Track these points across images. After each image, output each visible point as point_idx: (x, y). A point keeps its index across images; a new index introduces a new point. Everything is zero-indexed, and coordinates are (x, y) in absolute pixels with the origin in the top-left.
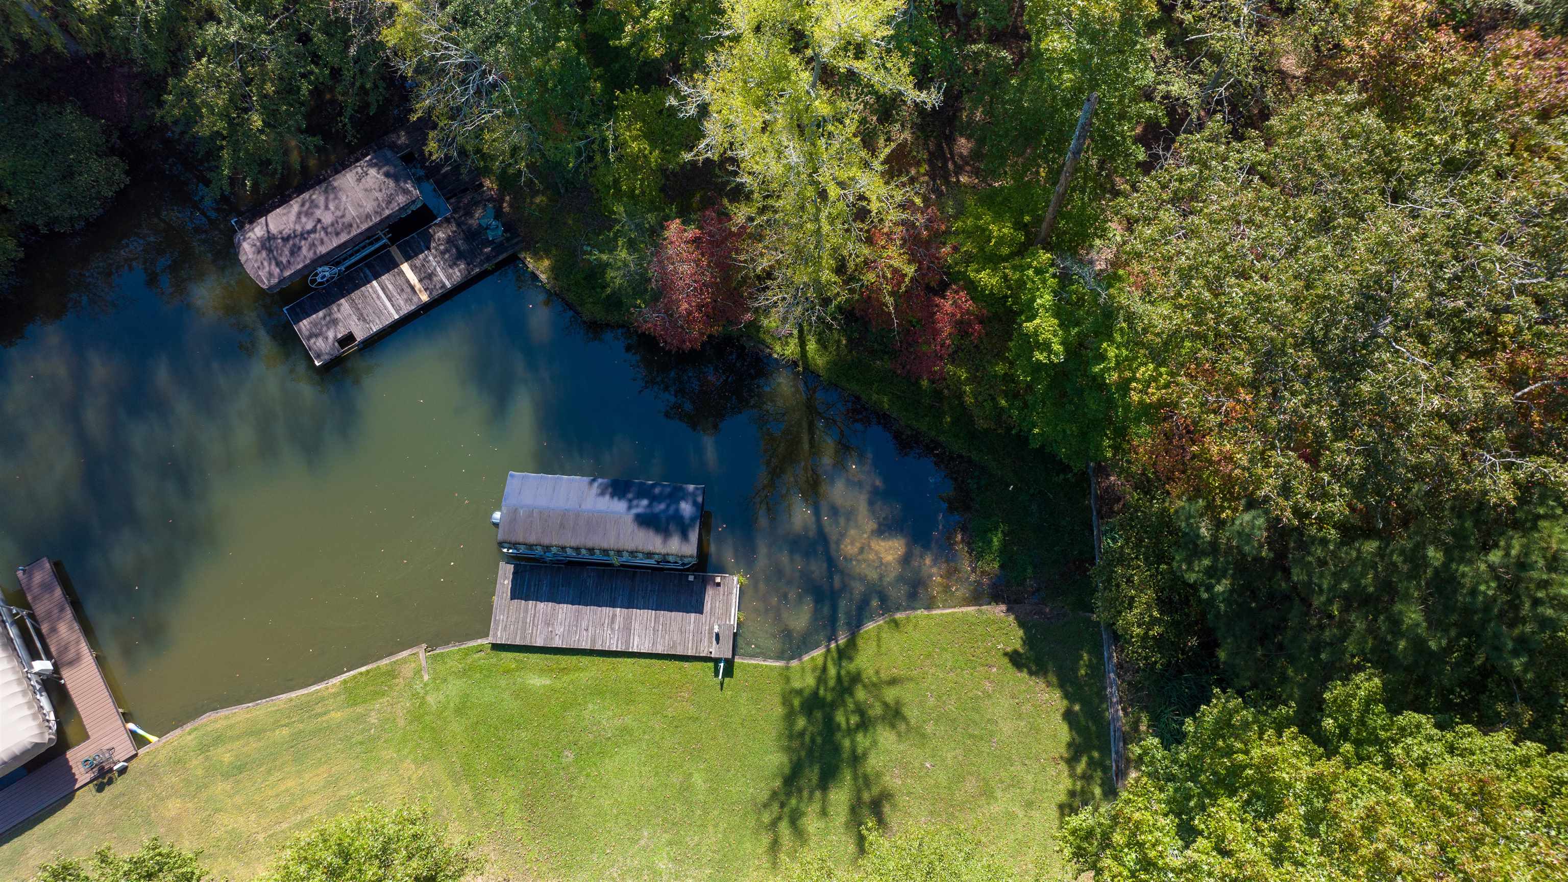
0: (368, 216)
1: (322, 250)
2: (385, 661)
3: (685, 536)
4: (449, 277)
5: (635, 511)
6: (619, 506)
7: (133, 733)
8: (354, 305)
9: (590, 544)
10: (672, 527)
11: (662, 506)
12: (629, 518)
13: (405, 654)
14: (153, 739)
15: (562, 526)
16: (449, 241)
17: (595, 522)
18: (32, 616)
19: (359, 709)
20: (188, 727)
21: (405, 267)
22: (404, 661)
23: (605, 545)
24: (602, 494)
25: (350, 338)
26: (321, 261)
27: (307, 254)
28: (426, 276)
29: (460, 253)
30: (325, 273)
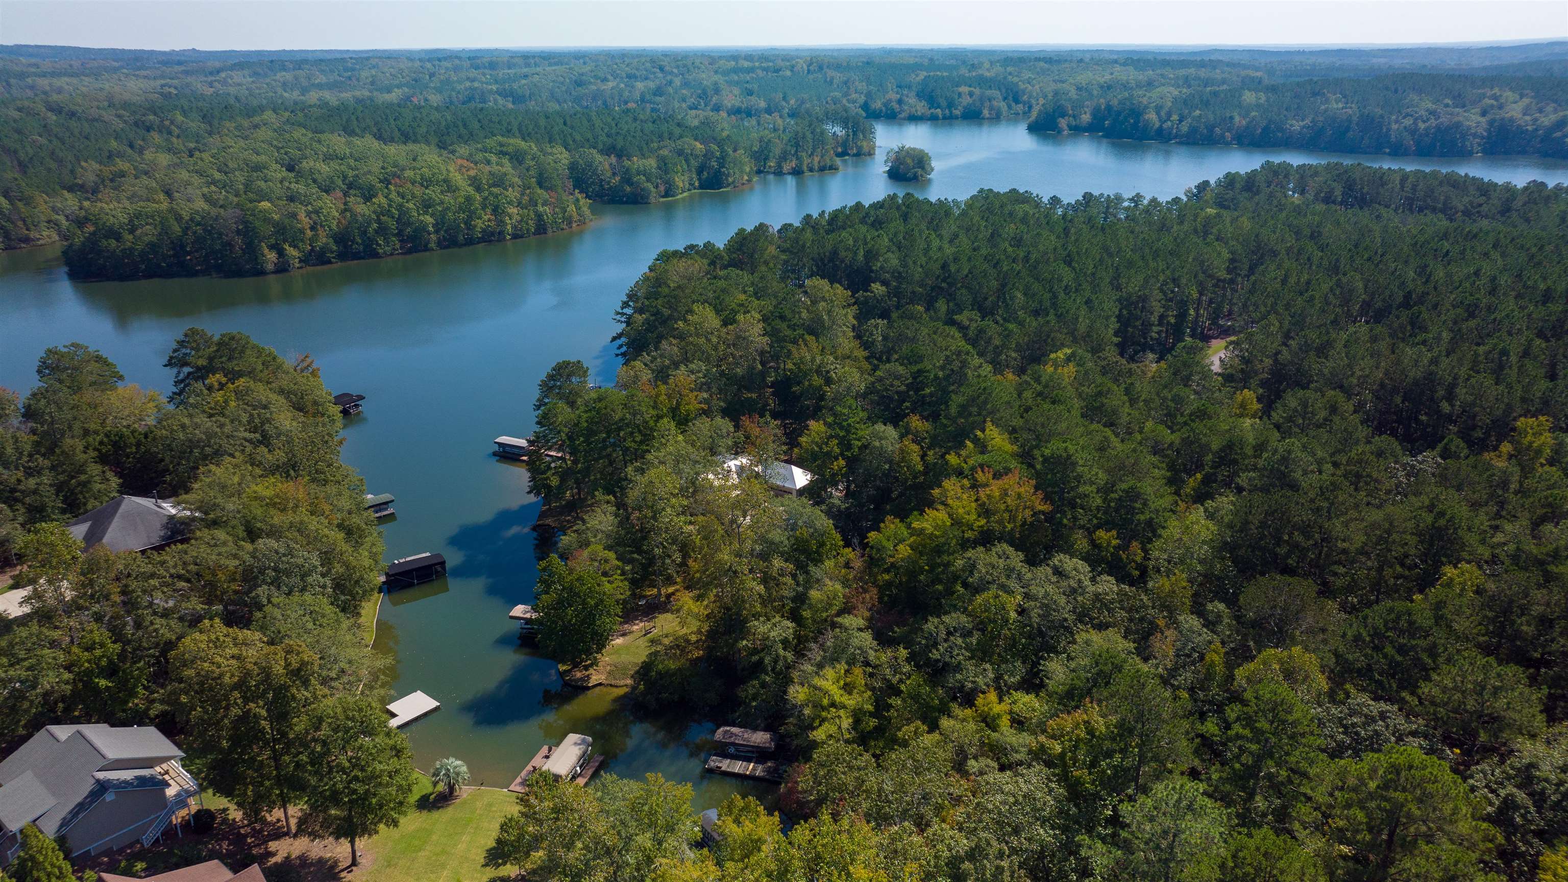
0: (755, 743)
1: (736, 741)
4: (759, 773)
8: (730, 762)
16: (770, 767)
18: (588, 764)
21: (752, 764)
25: (720, 768)
26: (734, 744)
27: (732, 740)
28: (754, 769)
29: (768, 771)
30: (732, 750)
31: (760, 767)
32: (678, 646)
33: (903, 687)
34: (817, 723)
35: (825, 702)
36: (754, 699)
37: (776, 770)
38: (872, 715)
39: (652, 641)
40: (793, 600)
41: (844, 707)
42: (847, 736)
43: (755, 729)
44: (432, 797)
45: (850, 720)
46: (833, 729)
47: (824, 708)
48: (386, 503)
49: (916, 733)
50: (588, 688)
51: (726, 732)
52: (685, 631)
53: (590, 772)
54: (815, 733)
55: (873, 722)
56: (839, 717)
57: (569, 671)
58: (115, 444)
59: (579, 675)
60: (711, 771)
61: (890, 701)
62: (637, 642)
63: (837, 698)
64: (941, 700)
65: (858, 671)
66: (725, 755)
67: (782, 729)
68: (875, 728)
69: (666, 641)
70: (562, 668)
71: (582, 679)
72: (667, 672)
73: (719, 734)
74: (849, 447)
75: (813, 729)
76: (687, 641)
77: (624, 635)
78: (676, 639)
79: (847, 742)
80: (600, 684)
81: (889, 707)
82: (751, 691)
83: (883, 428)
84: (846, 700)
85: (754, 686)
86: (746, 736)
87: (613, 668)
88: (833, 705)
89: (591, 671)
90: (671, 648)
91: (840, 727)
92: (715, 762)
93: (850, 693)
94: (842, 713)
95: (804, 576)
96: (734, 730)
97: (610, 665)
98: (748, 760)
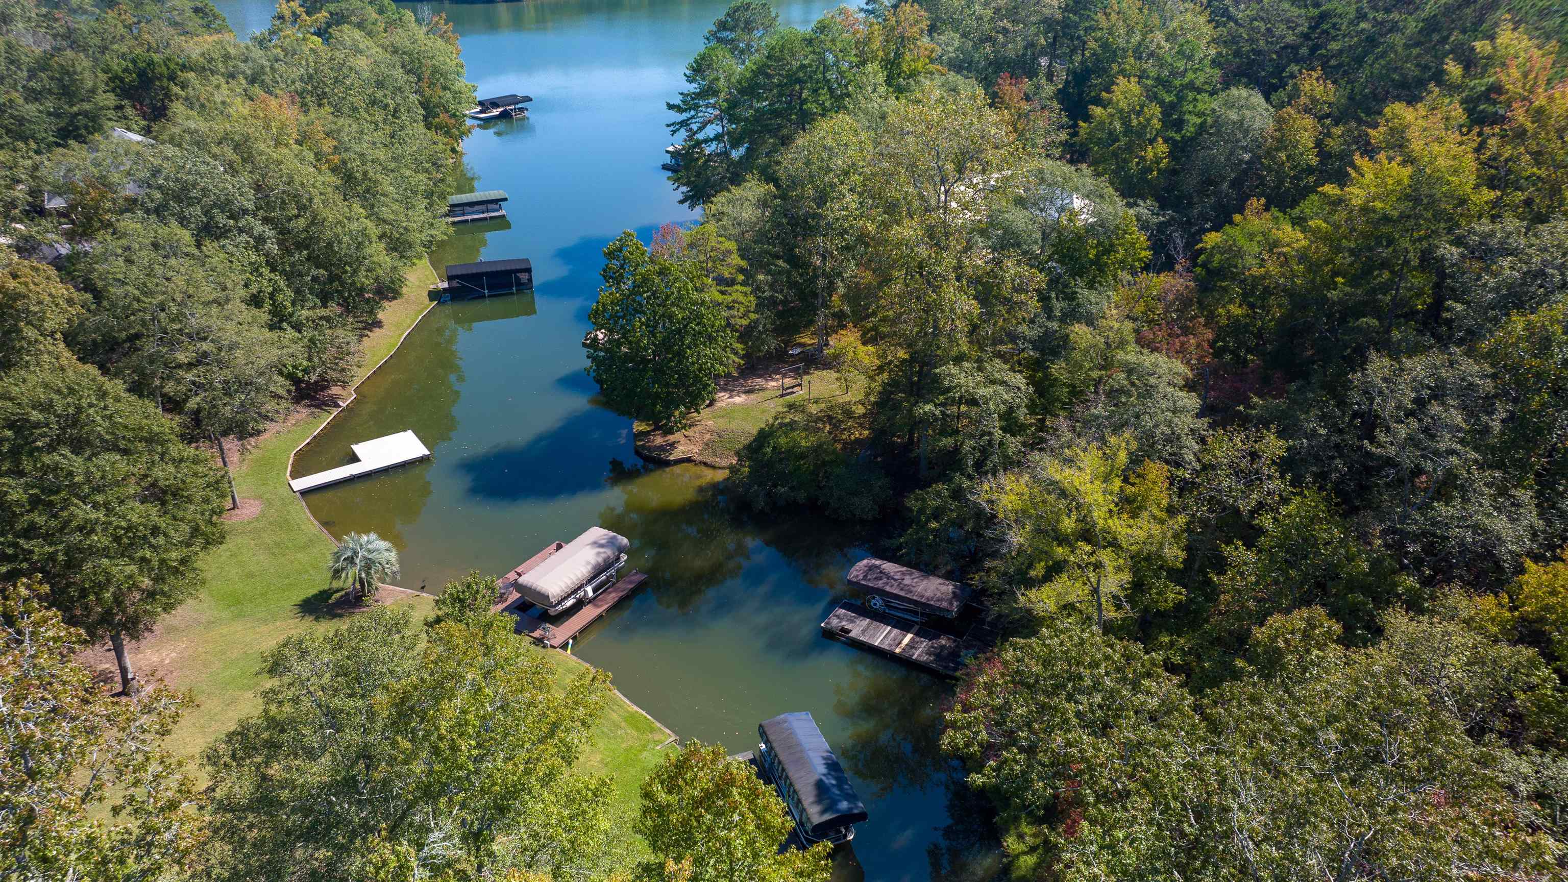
0: (923, 596)
1: (888, 589)
2: (659, 725)
3: (823, 812)
4: (919, 655)
5: (824, 778)
6: (822, 769)
7: (567, 643)
8: (869, 625)
9: (786, 766)
10: (826, 802)
11: (837, 792)
12: (816, 777)
13: (668, 731)
14: (569, 651)
15: (789, 747)
16: (943, 647)
17: (802, 761)
18: (614, 584)
19: (623, 724)
20: (580, 661)
21: (909, 636)
22: (664, 733)
23: (790, 774)
24: (824, 758)
25: (848, 631)
26: (881, 592)
27: (880, 584)
28: (912, 646)
29: (938, 655)
30: (877, 603)
31: (924, 644)
32: (830, 418)
33: (1266, 521)
34: (1038, 570)
35: (1068, 524)
36: (936, 516)
37: (954, 655)
38: (1175, 575)
39: (791, 406)
40: (1037, 344)
41: (1114, 544)
42: (1111, 614)
43: (928, 569)
44: (338, 595)
45: (1126, 577)
46: (1077, 592)
47: (1062, 540)
48: (496, 201)
49: (1306, 636)
50: (668, 463)
51: (871, 568)
52: (847, 398)
53: (612, 598)
54: (1033, 594)
55: (1174, 594)
56: (1098, 566)
57: (647, 433)
58: (142, 74)
59: (659, 440)
60: (829, 635)
61: (1227, 550)
62: (765, 405)
63: (1098, 516)
64: (1375, 564)
65: (1156, 471)
66: (863, 611)
67: (976, 579)
68: (1179, 606)
69: (813, 409)
70: (639, 427)
71: (661, 448)
72: (789, 451)
73: (858, 570)
74: (1179, 125)
75: (1030, 583)
76: (849, 414)
77: (750, 392)
78: (831, 408)
79: (1108, 628)
80: (689, 460)
81: (1221, 565)
82: (934, 503)
83: (1244, 93)
84: (1119, 526)
85: (938, 494)
86: (907, 581)
87: (715, 437)
88: (1087, 534)
89: (677, 436)
90: (819, 419)
91: (1095, 591)
92: (839, 619)
93: (1134, 515)
94: (1106, 556)
95: (1064, 304)
96: (889, 567)
97: (712, 432)
98: (905, 627)
